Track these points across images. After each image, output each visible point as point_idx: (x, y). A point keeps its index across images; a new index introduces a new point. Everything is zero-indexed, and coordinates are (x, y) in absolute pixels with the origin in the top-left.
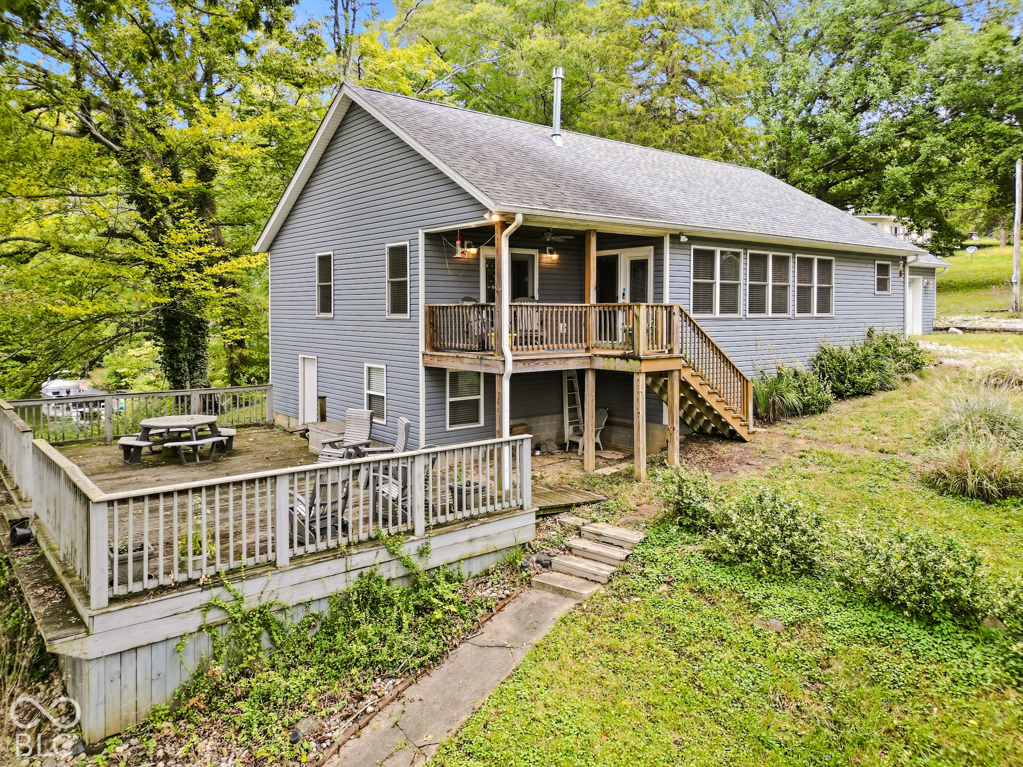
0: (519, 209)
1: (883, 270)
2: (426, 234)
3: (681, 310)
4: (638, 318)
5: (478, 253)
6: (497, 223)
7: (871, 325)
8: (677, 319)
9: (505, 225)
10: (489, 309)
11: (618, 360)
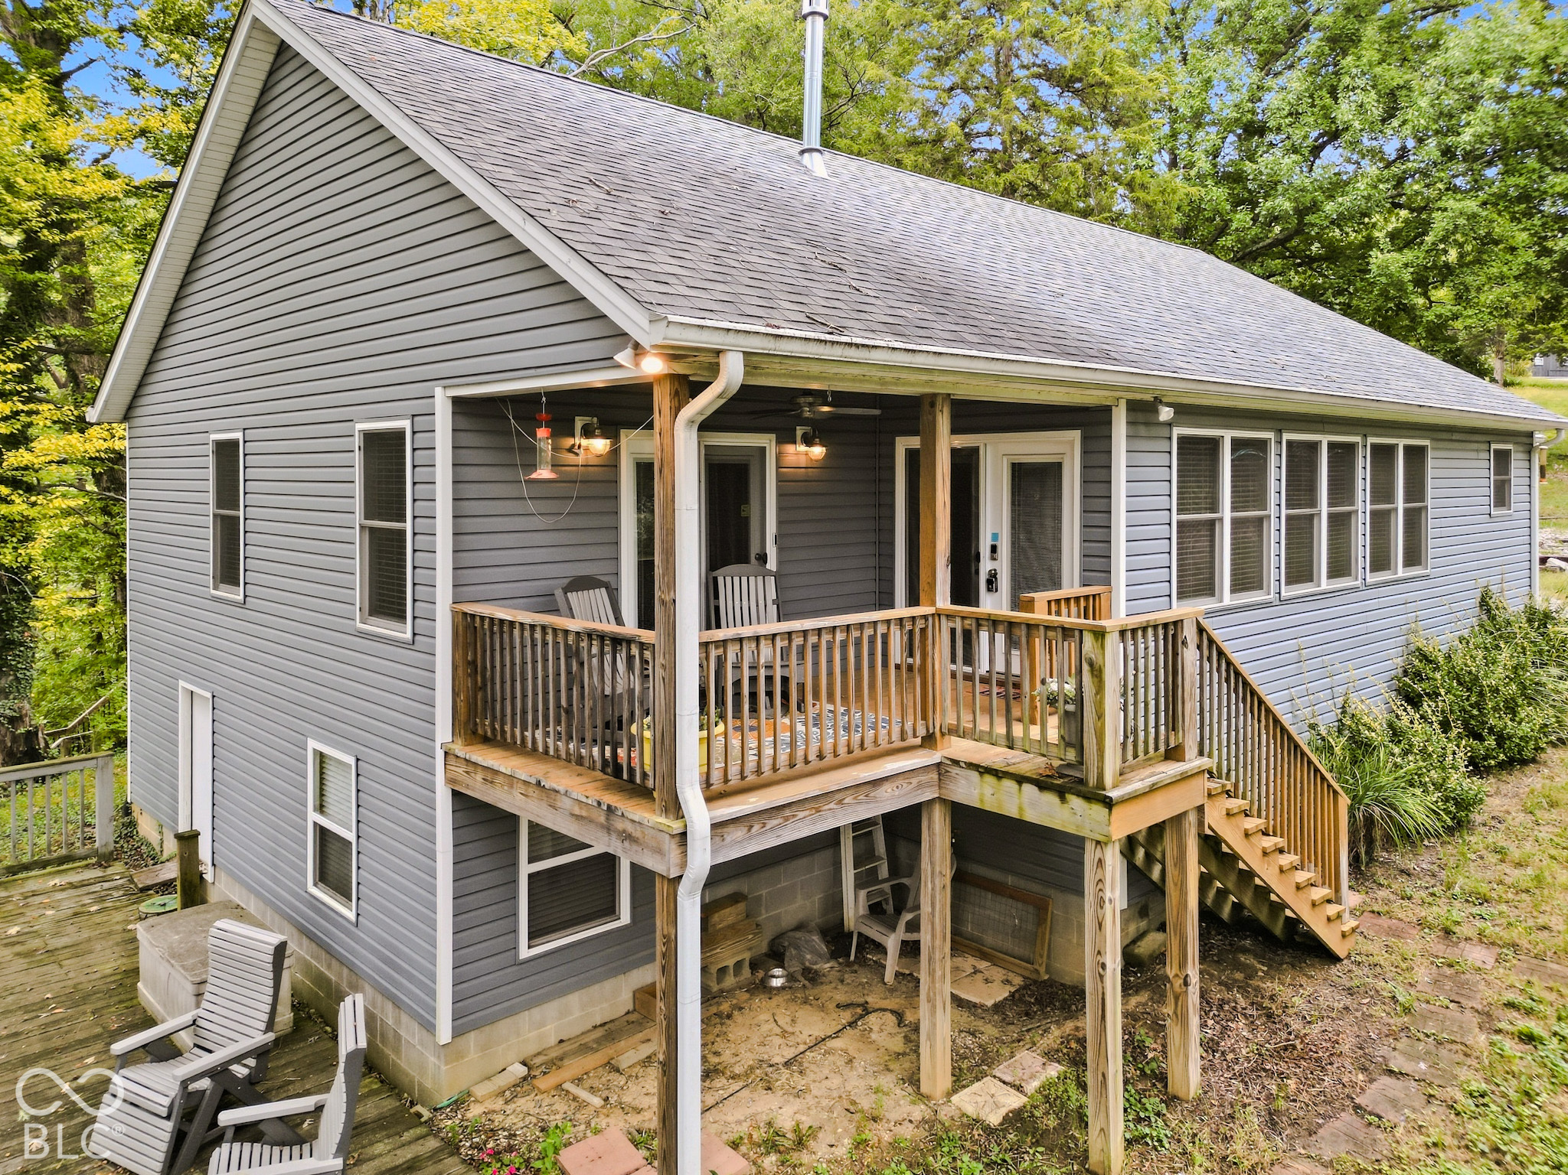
0: (731, 339)
1: (1502, 460)
2: (457, 401)
3: (1201, 630)
4: (1097, 673)
5: (615, 452)
6: (660, 379)
7: (1482, 582)
8: (1190, 656)
9: (688, 388)
10: (635, 651)
11: (1029, 789)
